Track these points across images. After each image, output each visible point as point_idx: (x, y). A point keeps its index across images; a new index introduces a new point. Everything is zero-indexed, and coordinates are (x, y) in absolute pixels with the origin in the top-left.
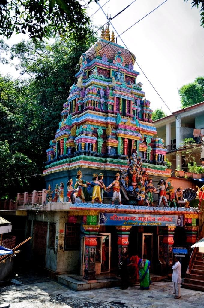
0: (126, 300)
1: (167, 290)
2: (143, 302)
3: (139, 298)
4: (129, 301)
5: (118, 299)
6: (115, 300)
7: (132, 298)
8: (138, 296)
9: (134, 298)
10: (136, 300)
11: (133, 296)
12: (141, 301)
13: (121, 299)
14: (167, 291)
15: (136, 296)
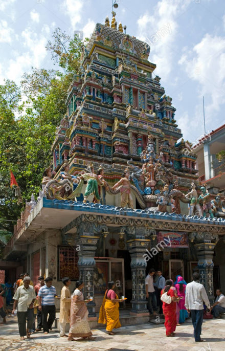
0: (139, 344)
1: (208, 328)
2: (169, 348)
3: (163, 342)
4: (144, 347)
5: (125, 344)
6: (118, 346)
7: (151, 342)
8: (160, 338)
9: (154, 342)
10: (157, 345)
11: (153, 339)
12: (165, 345)
13: (130, 343)
14: (209, 330)
15: (158, 339)
